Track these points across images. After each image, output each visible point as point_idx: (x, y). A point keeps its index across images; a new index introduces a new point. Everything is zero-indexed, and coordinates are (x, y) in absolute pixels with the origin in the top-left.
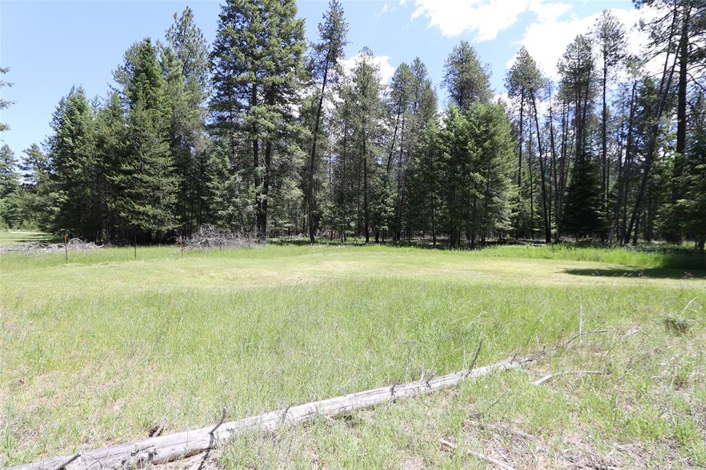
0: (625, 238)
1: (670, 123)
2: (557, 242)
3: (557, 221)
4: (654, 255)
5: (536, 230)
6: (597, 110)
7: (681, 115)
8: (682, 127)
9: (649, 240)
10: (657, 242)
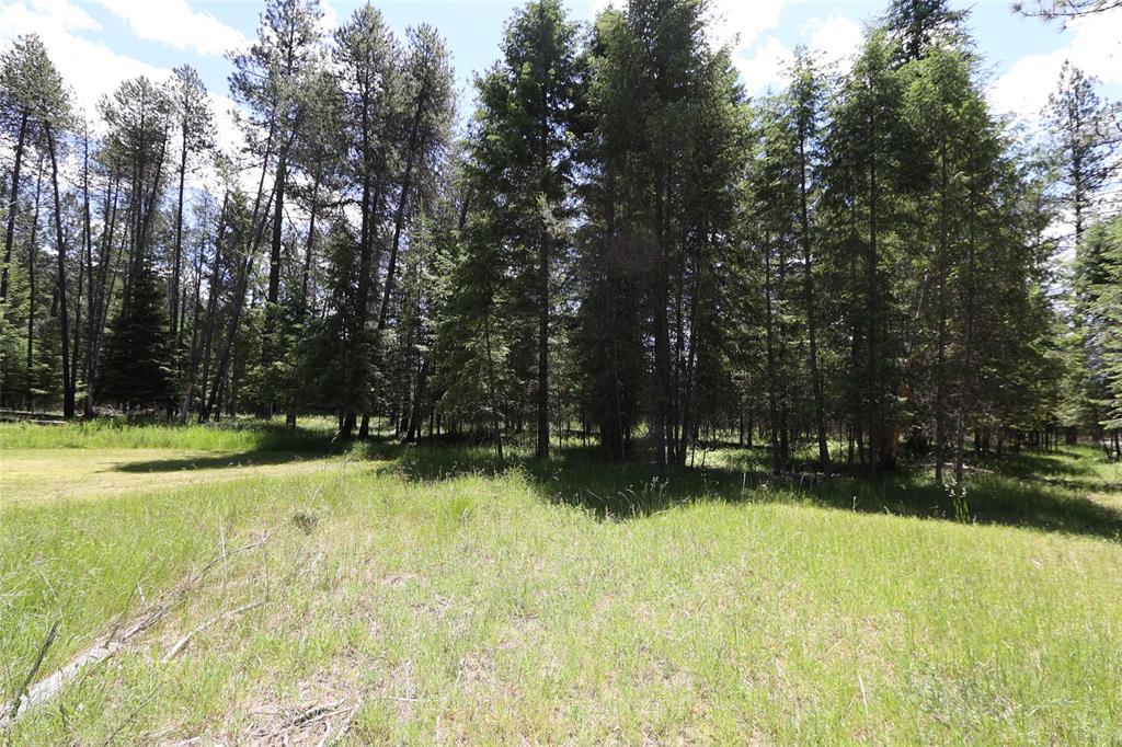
2: (89, 416)
7: (275, 256)
8: (275, 270)
9: (233, 415)
10: (243, 417)
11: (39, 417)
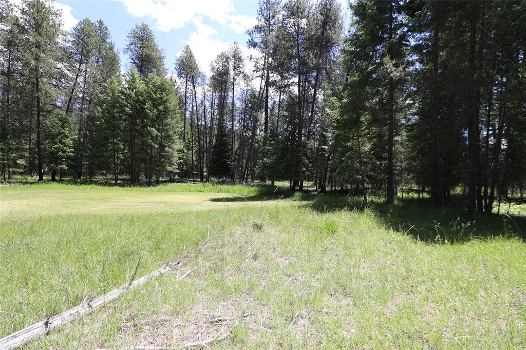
0: (242, 179)
1: (262, 116)
2: (207, 181)
3: (207, 167)
4: (255, 188)
5: (196, 172)
6: (230, 100)
7: (266, 114)
8: (266, 119)
9: (253, 180)
10: (256, 181)
11: (194, 181)
